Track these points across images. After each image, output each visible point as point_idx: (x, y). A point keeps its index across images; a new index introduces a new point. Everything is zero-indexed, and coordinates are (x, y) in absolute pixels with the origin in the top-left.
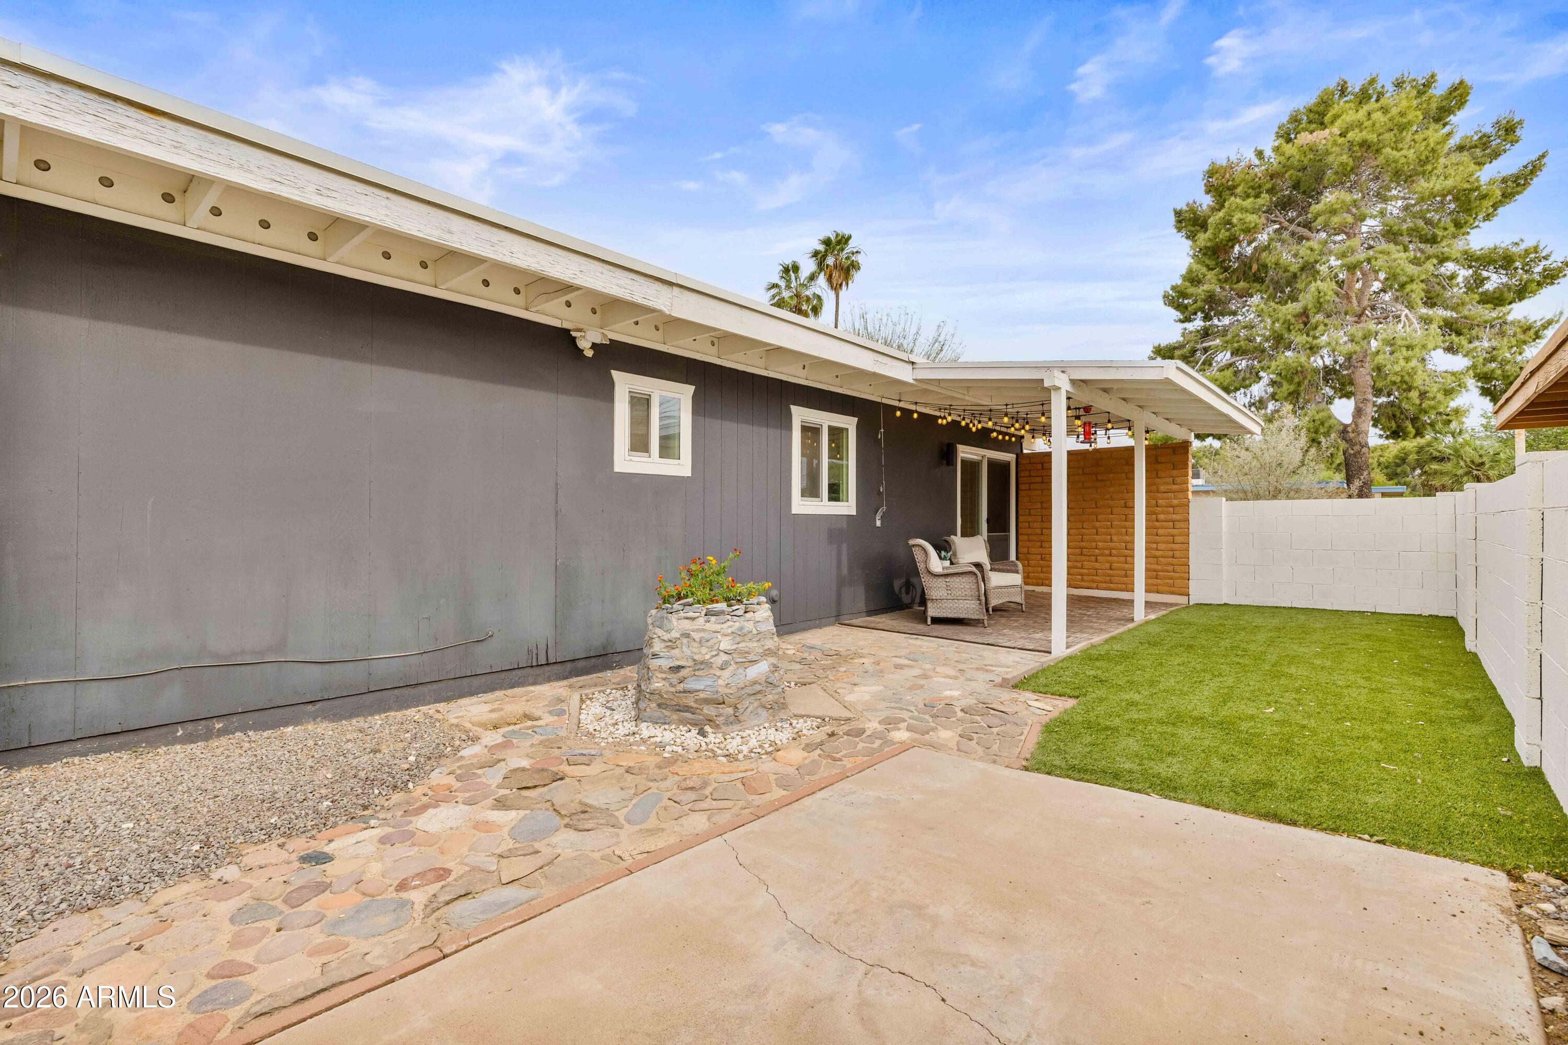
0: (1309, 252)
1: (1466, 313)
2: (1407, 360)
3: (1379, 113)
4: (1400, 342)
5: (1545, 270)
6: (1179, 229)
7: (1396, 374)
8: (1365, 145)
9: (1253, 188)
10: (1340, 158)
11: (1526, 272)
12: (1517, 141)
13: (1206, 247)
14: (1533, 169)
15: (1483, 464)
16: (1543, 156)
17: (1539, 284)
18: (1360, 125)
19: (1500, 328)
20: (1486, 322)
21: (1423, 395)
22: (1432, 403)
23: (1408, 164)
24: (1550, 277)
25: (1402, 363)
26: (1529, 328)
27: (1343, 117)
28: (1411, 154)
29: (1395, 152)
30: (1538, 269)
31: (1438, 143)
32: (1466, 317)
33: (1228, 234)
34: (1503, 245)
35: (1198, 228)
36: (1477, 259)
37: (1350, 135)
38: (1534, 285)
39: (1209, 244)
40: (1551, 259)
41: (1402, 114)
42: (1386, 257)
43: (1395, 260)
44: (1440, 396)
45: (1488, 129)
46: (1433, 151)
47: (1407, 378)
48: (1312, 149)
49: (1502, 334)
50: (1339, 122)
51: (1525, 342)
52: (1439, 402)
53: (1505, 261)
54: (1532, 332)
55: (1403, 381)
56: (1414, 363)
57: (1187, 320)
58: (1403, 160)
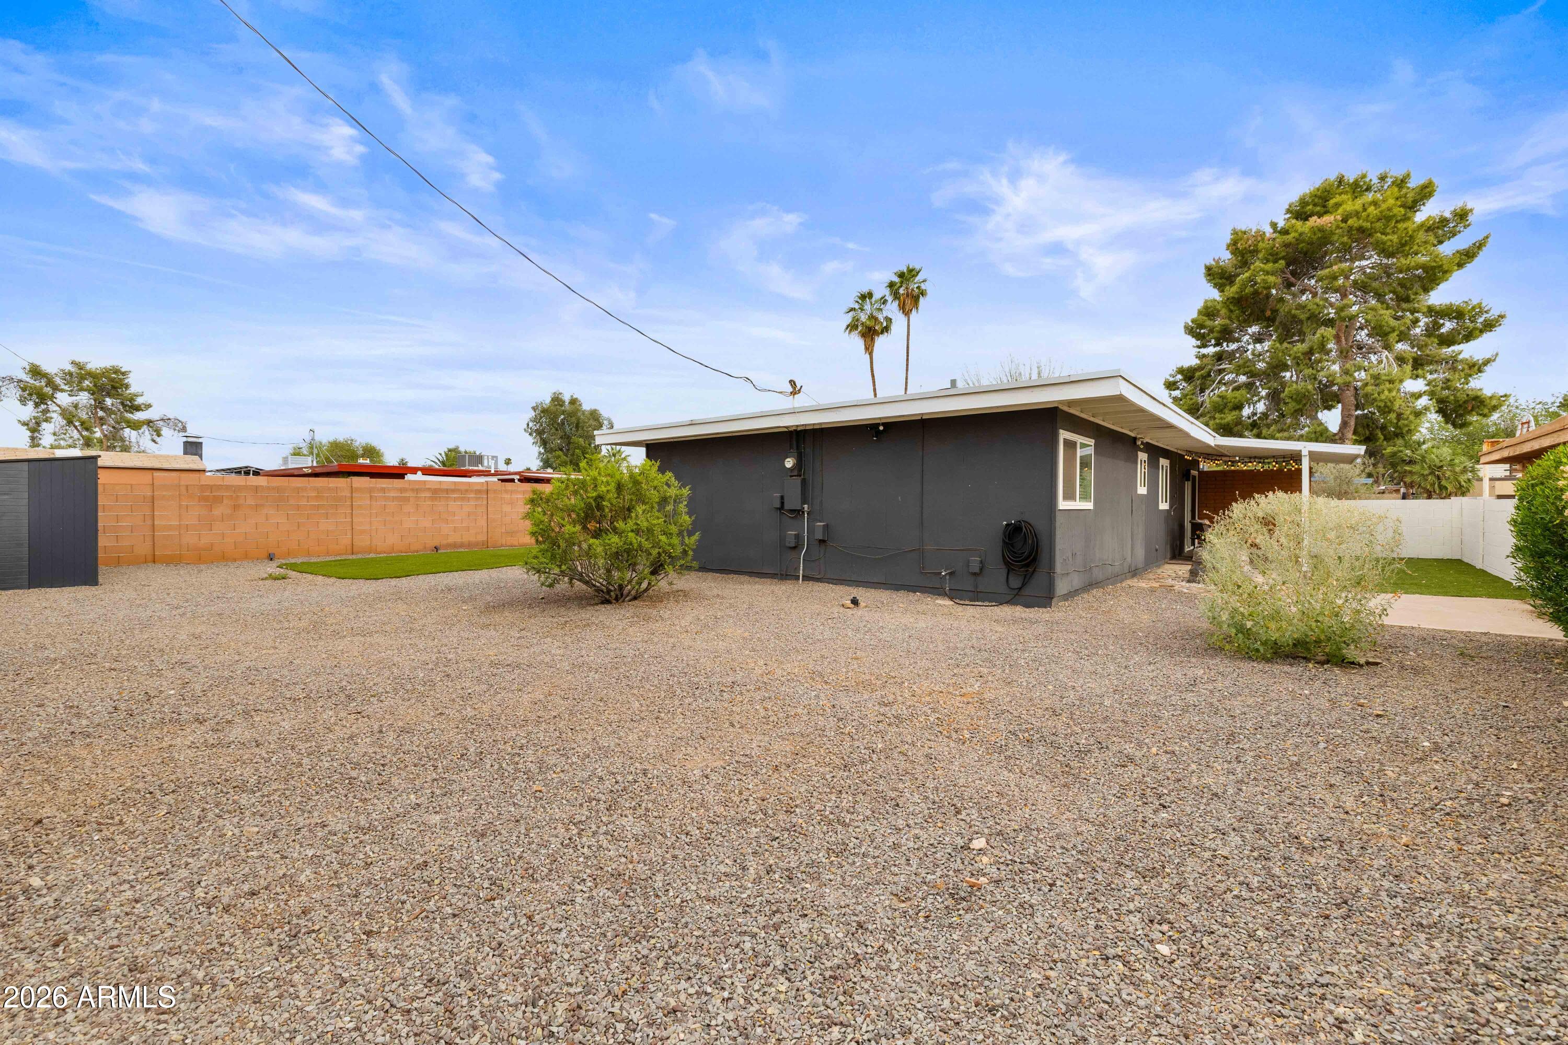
0: (1315, 307)
1: (1428, 352)
2: (1390, 391)
3: (1373, 208)
4: (1384, 378)
5: (1485, 321)
6: (1209, 281)
7: (1381, 401)
8: (1361, 230)
9: (1271, 254)
10: (1340, 238)
11: (1472, 322)
12: (1469, 225)
13: (1233, 298)
14: (1480, 246)
15: (1442, 467)
16: (1487, 237)
17: (1481, 331)
18: (1357, 214)
19: (1452, 363)
20: (1443, 359)
21: (1399, 416)
22: (1406, 422)
23: (1392, 246)
24: (1489, 326)
25: (1386, 392)
26: (1474, 365)
27: (1344, 206)
28: (1395, 238)
29: (1383, 237)
30: (1481, 320)
31: (1414, 231)
32: (1428, 356)
33: (1252, 289)
34: (1457, 303)
35: (1224, 281)
36: (1436, 313)
37: (1350, 222)
38: (1477, 332)
39: (1236, 296)
40: (1491, 313)
41: (1389, 209)
42: (1374, 313)
43: (1381, 315)
44: (1412, 418)
45: (1447, 215)
46: (1411, 237)
47: (1389, 404)
48: (1321, 229)
49: (1454, 369)
50: (1340, 210)
51: (1470, 376)
52: (1411, 422)
53: (1457, 314)
54: (1476, 367)
55: (1386, 406)
56: (1394, 394)
57: (1204, 346)
58: (1389, 243)
